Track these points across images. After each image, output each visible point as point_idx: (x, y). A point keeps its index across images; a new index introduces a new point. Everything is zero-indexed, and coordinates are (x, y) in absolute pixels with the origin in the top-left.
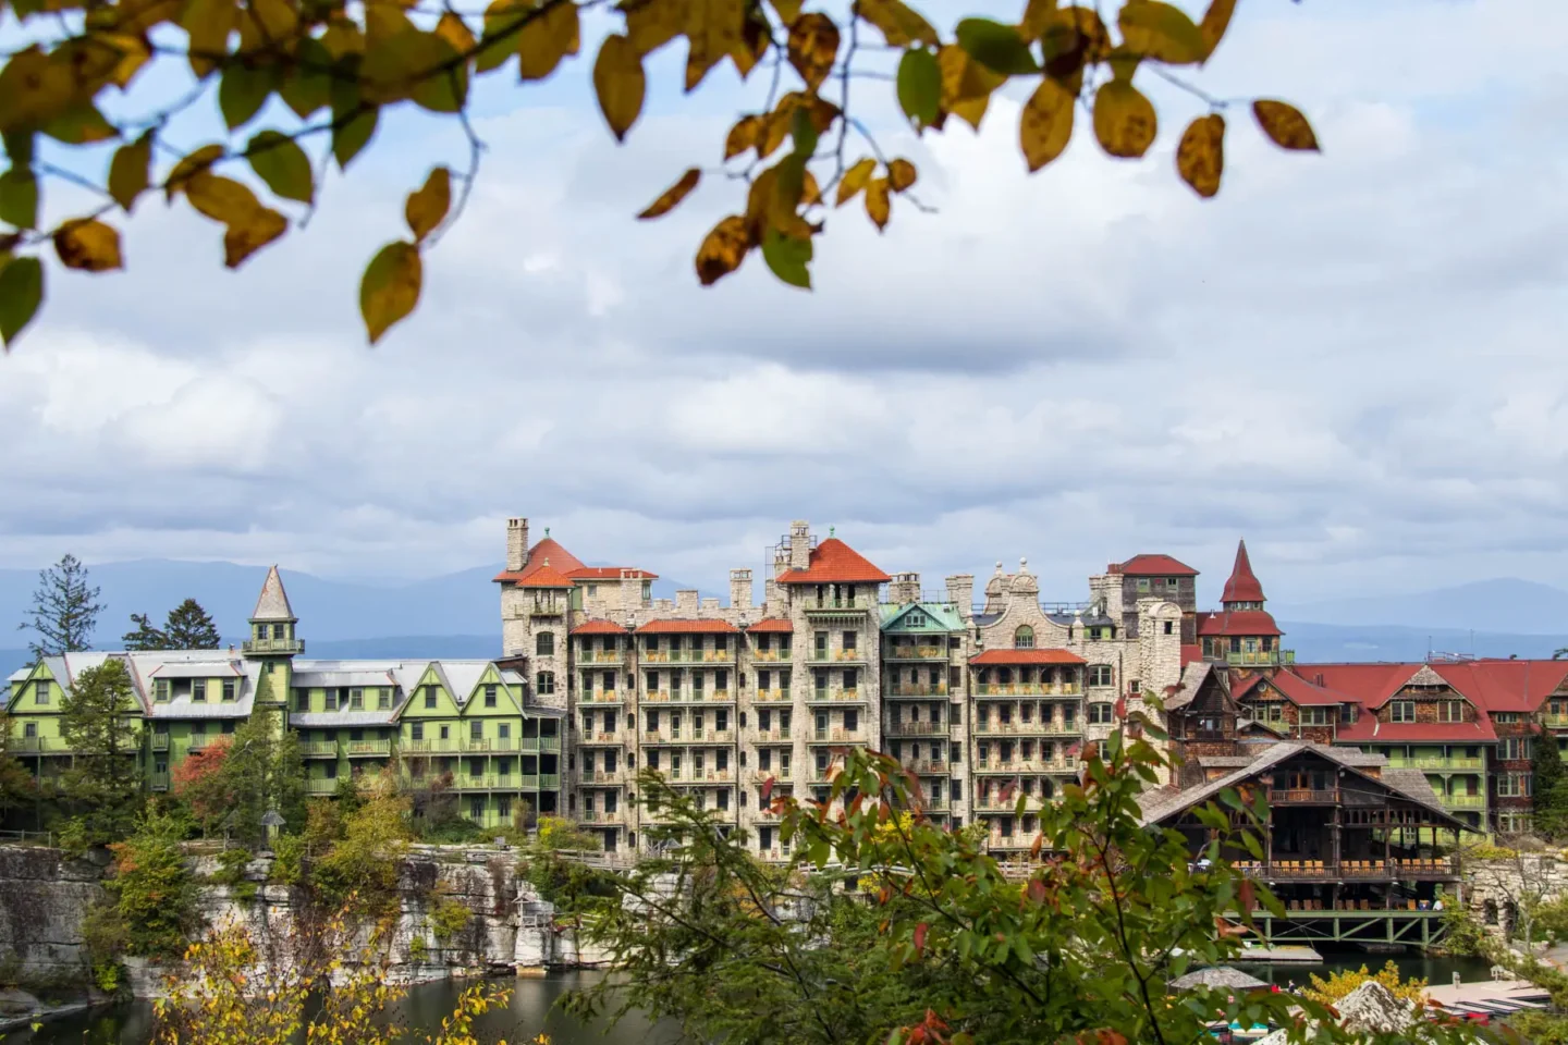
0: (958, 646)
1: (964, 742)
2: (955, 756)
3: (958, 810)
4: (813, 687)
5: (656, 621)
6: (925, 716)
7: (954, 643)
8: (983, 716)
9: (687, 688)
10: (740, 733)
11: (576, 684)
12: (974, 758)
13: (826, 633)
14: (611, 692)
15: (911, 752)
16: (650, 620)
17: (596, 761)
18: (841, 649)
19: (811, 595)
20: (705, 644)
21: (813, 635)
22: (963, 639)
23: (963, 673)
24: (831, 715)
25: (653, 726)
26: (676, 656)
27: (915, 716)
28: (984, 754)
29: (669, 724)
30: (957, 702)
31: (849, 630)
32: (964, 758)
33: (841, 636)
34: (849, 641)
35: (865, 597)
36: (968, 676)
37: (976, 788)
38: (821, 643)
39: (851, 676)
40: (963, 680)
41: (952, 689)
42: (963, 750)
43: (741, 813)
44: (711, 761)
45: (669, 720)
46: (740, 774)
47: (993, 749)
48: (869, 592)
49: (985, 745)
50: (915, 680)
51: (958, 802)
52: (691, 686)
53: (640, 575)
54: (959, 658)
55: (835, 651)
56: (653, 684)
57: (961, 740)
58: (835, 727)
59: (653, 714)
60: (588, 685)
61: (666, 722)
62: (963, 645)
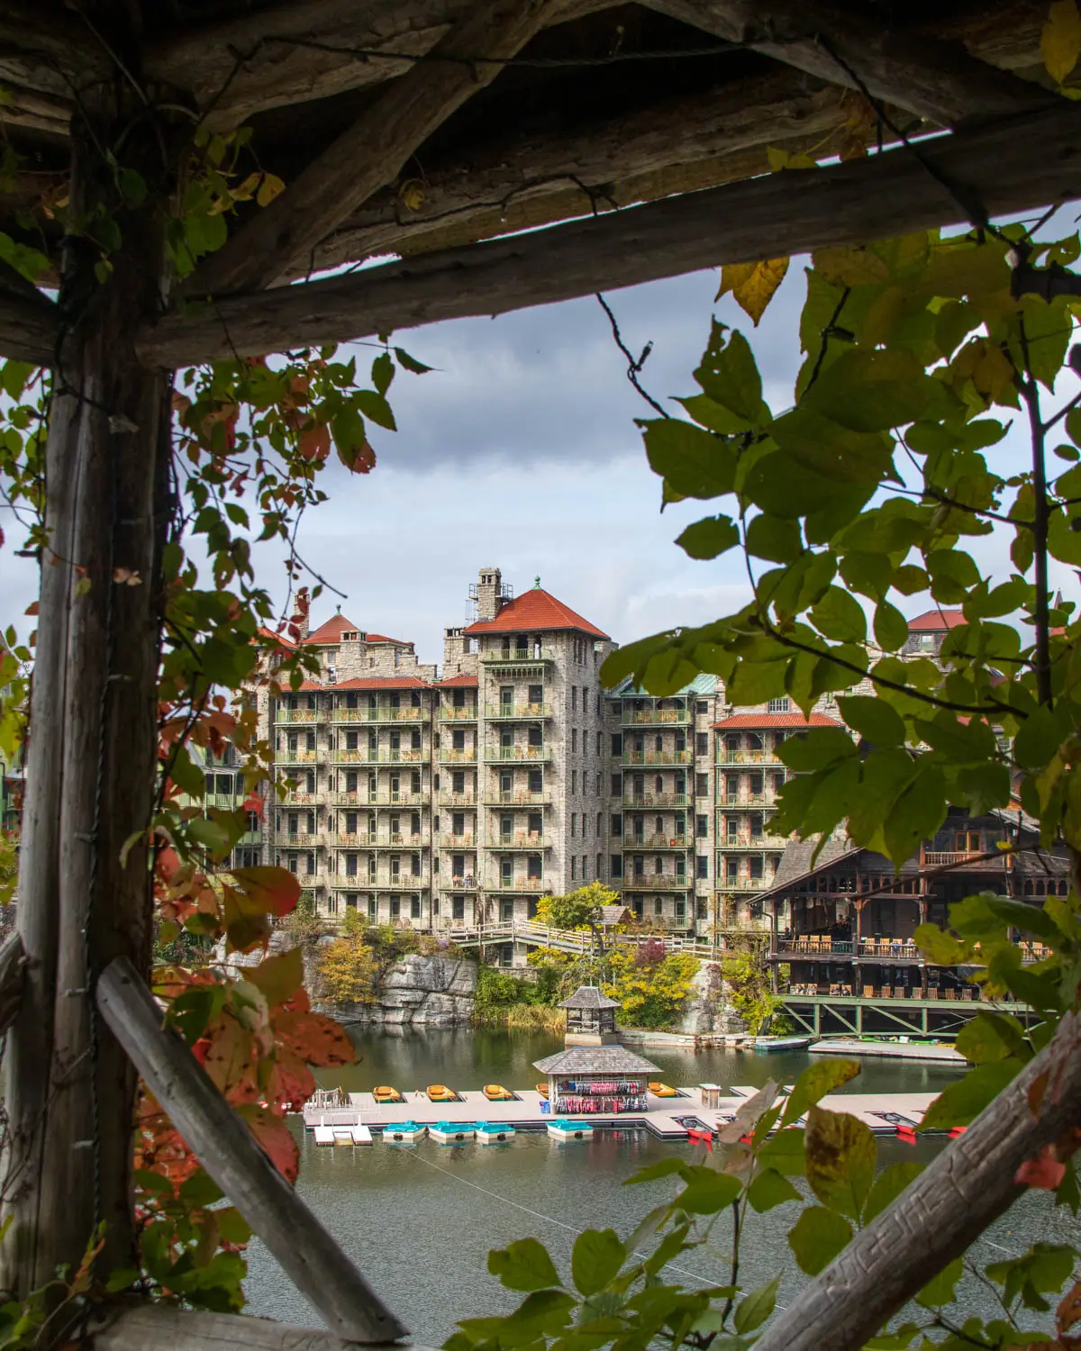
0: (705, 711)
1: (710, 815)
2: (701, 831)
3: (703, 889)
4: (498, 745)
5: (356, 680)
6: (669, 787)
7: (701, 708)
8: (733, 787)
9: (384, 748)
10: (434, 795)
11: (281, 745)
12: (722, 833)
13: (512, 687)
14: (312, 752)
15: (655, 826)
16: (349, 678)
17: (299, 823)
18: (526, 704)
19: (496, 647)
20: (401, 703)
21: (497, 689)
22: (711, 702)
23: (710, 739)
24: (515, 776)
25: (352, 787)
26: (373, 716)
27: (659, 788)
28: (733, 828)
29: (367, 787)
30: (703, 771)
31: (534, 684)
32: (710, 833)
33: (527, 691)
34: (536, 694)
35: (552, 647)
36: (715, 743)
37: (723, 865)
38: (506, 697)
39: (536, 732)
40: (710, 748)
41: (698, 758)
42: (710, 824)
43: (434, 880)
44: (405, 825)
45: (367, 782)
46: (434, 838)
47: (742, 824)
48: (556, 643)
49: (733, 817)
50: (659, 748)
51: (705, 880)
52: (388, 746)
53: (358, 636)
54: (705, 723)
55: (520, 705)
56: (352, 744)
57: (706, 813)
58: (520, 788)
59: (353, 774)
60: (293, 746)
61: (363, 784)
62: (711, 710)
